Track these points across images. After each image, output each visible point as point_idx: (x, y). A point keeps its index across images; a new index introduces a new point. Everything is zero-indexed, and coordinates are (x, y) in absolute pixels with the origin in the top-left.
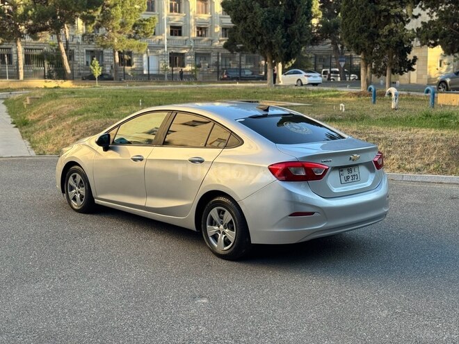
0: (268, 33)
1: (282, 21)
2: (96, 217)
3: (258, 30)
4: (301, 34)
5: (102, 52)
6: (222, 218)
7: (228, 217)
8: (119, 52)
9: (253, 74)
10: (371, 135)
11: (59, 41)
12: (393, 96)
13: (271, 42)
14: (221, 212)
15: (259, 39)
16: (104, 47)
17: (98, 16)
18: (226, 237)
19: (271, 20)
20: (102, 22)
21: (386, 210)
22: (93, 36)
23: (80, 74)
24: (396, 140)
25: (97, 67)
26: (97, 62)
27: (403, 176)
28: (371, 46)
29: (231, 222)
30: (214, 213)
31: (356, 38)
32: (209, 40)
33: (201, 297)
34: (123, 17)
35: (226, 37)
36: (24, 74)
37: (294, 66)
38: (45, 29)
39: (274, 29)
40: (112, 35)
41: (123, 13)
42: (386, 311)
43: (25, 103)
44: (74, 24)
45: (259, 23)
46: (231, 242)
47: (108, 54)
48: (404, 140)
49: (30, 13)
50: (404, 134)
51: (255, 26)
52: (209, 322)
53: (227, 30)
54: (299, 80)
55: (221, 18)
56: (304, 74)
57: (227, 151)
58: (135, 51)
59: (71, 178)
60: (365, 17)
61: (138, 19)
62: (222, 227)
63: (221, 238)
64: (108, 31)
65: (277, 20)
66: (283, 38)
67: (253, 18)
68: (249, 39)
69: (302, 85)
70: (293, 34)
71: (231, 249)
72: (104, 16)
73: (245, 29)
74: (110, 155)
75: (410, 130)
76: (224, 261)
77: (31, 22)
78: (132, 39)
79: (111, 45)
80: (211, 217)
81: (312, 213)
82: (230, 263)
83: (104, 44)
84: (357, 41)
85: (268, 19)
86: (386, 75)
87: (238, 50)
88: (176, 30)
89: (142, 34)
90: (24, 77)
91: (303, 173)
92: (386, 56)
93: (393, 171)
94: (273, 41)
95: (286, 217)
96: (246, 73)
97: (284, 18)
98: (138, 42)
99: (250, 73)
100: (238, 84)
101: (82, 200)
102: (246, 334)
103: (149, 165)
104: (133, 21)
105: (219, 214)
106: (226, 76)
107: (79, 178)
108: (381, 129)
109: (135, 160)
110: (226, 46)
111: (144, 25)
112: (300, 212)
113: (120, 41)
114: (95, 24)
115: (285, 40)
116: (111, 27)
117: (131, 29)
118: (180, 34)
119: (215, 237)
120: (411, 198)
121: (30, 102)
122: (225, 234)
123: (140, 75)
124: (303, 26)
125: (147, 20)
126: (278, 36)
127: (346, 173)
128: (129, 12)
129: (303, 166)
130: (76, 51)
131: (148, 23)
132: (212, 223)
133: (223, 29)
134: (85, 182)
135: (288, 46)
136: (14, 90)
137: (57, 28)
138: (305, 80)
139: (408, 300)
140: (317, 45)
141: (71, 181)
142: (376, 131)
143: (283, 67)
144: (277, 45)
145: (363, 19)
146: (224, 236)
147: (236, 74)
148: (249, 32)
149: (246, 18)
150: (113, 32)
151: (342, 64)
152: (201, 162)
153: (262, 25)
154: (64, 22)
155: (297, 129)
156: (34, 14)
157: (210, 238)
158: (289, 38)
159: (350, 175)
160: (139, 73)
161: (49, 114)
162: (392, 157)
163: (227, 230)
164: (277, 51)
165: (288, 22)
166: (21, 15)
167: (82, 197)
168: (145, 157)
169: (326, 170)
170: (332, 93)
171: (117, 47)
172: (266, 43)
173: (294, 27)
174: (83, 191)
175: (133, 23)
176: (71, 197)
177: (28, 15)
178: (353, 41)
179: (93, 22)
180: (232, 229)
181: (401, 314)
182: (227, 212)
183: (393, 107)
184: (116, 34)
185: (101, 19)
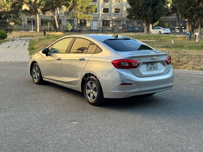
0: (145, 10)
1: (152, 4)
2: (43, 86)
3: (140, 9)
4: (160, 10)
5: (74, 20)
6: (92, 86)
7: (94, 85)
8: (80, 20)
9: (139, 29)
10: (181, 53)
11: (54, 15)
12: (197, 37)
13: (146, 14)
14: (91, 83)
15: (141, 13)
16: (73, 17)
17: (71, 4)
18: (93, 95)
19: (146, 4)
20: (73, 6)
21: (172, 84)
22: (68, 13)
23: (63, 30)
24: (192, 56)
25: (70, 26)
26: (70, 24)
27: (194, 72)
28: (191, 15)
29: (95, 88)
30: (89, 84)
31: (184, 11)
32: (121, 14)
33: (75, 121)
34: (82, 4)
35: (128, 13)
36: (40, 29)
37: (157, 25)
38: (49, 10)
39: (148, 8)
40: (77, 12)
41: (82, 2)
42: (160, 130)
43: (36, 41)
44: (61, 8)
45: (141, 6)
46: (95, 97)
47: (76, 21)
48: (196, 55)
49: (42, 3)
50: (196, 53)
51: (139, 7)
52: (73, 132)
53: (129, 10)
54: (160, 31)
55: (126, 4)
56: (162, 29)
57: (95, 55)
58: (87, 19)
59: (34, 68)
60: (189, 2)
61: (88, 5)
62: (92, 90)
63: (92, 95)
64: (75, 10)
65: (149, 4)
66: (152, 12)
67: (138, 3)
68: (136, 13)
69: (161, 34)
70: (156, 11)
71: (96, 101)
72: (73, 4)
73: (134, 8)
74: (49, 58)
75: (200, 51)
76: (92, 106)
77: (42, 7)
78: (85, 14)
79: (76, 17)
80: (88, 86)
81: (131, 84)
82: (95, 107)
83: (73, 16)
84: (185, 13)
85: (145, 3)
86: (198, 29)
87: (133, 19)
88: (106, 10)
89: (90, 12)
90: (39, 31)
91: (127, 65)
92: (199, 20)
93: (189, 69)
94: (147, 13)
95: (119, 85)
96: (136, 29)
97: (152, 3)
98: (88, 15)
99: (138, 29)
100: (131, 34)
101: (38, 78)
102: (88, 138)
103: (63, 62)
104: (86, 6)
105: (91, 84)
106: (127, 30)
107: (37, 68)
108: (186, 51)
109: (58, 60)
110: (128, 17)
111: (91, 8)
112: (125, 84)
113: (80, 15)
114: (69, 7)
115: (153, 13)
116: (76, 9)
117: (85, 9)
118: (108, 12)
119: (89, 95)
120: (194, 82)
121: (38, 40)
122: (93, 93)
123: (90, 30)
124: (161, 7)
125: (92, 6)
126: (149, 11)
127: (150, 66)
128: (85, 2)
129: (127, 61)
130: (62, 20)
131: (93, 7)
132: (88, 88)
133: (127, 9)
134: (39, 71)
135: (154, 16)
136: (35, 36)
137: (53, 9)
138: (163, 32)
139: (173, 126)
140: (170, 16)
141: (34, 70)
142: (184, 51)
143: (152, 26)
144: (149, 16)
145: (188, 2)
146: (93, 94)
147: (131, 29)
148: (136, 10)
149: (135, 3)
150: (77, 11)
151: (181, 25)
152: (84, 60)
153: (142, 6)
154: (57, 6)
155: (129, 45)
156: (43, 3)
157: (87, 95)
158: (155, 12)
159: (152, 67)
160: (89, 29)
161: (43, 45)
162: (189, 63)
163: (94, 92)
164: (149, 18)
165: (154, 5)
166: (38, 4)
167: (38, 77)
168: (62, 59)
169: (139, 64)
170: (173, 37)
171: (79, 18)
172: (144, 15)
173: (157, 7)
174: (38, 74)
175: (86, 7)
176: (34, 77)
177: (41, 4)
178: (183, 13)
179: (69, 6)
180: (96, 91)
181: (167, 132)
182: (94, 83)
183: (197, 42)
184: (79, 12)
185: (72, 5)
